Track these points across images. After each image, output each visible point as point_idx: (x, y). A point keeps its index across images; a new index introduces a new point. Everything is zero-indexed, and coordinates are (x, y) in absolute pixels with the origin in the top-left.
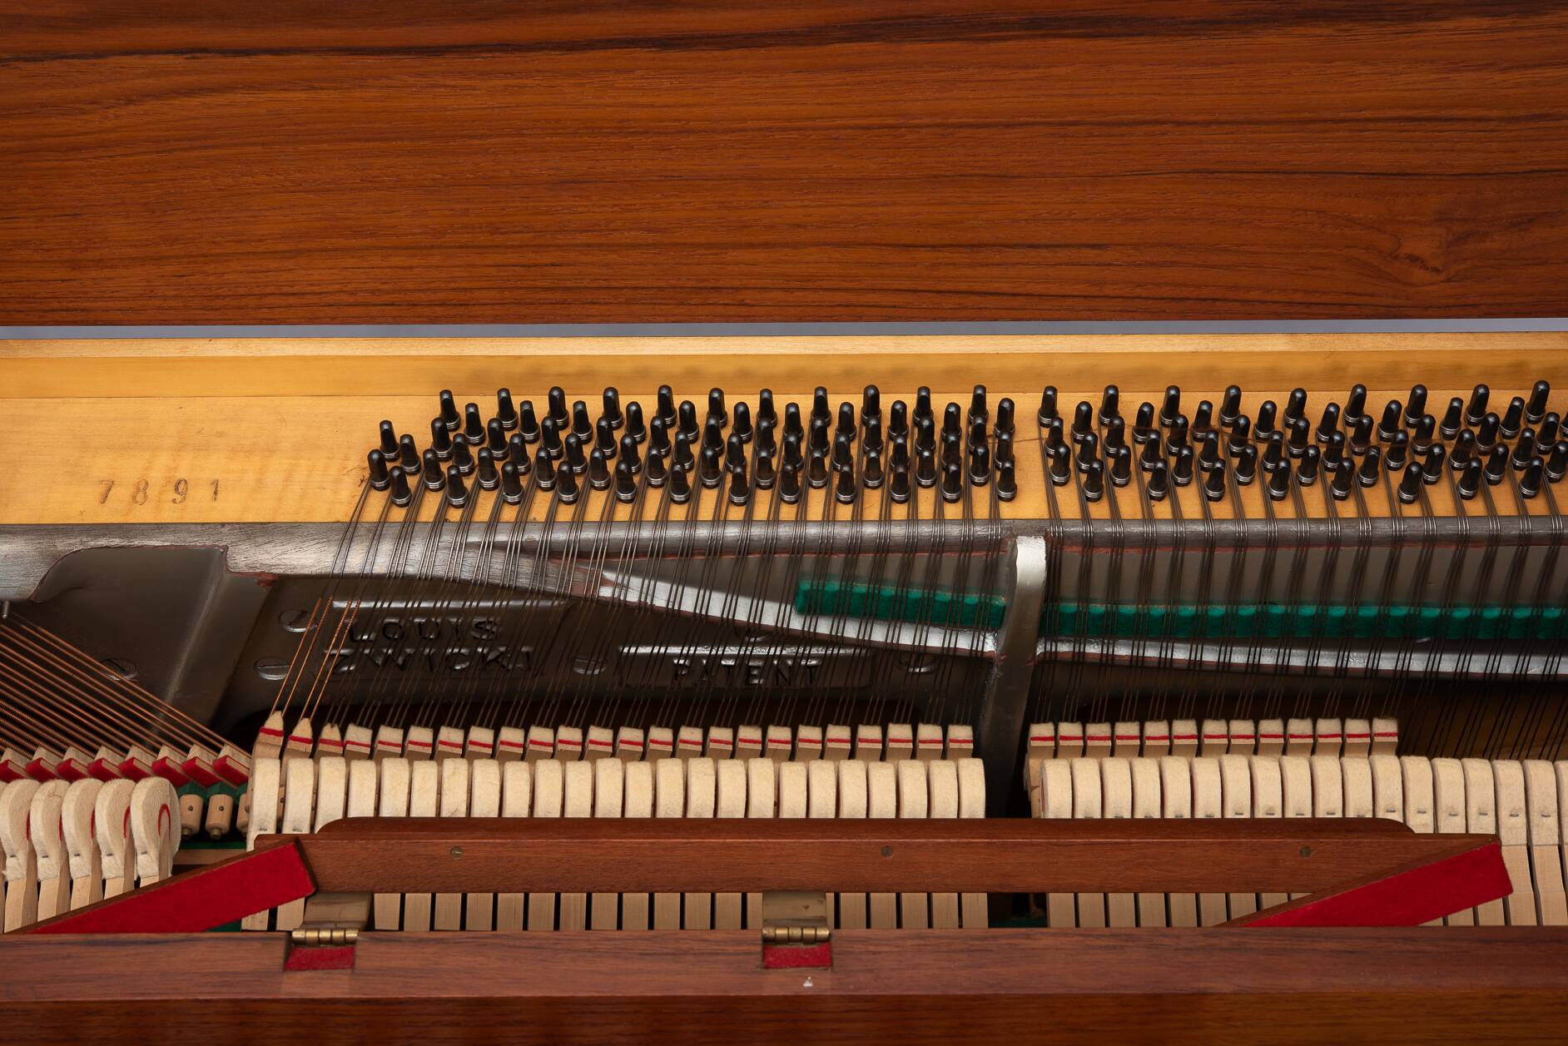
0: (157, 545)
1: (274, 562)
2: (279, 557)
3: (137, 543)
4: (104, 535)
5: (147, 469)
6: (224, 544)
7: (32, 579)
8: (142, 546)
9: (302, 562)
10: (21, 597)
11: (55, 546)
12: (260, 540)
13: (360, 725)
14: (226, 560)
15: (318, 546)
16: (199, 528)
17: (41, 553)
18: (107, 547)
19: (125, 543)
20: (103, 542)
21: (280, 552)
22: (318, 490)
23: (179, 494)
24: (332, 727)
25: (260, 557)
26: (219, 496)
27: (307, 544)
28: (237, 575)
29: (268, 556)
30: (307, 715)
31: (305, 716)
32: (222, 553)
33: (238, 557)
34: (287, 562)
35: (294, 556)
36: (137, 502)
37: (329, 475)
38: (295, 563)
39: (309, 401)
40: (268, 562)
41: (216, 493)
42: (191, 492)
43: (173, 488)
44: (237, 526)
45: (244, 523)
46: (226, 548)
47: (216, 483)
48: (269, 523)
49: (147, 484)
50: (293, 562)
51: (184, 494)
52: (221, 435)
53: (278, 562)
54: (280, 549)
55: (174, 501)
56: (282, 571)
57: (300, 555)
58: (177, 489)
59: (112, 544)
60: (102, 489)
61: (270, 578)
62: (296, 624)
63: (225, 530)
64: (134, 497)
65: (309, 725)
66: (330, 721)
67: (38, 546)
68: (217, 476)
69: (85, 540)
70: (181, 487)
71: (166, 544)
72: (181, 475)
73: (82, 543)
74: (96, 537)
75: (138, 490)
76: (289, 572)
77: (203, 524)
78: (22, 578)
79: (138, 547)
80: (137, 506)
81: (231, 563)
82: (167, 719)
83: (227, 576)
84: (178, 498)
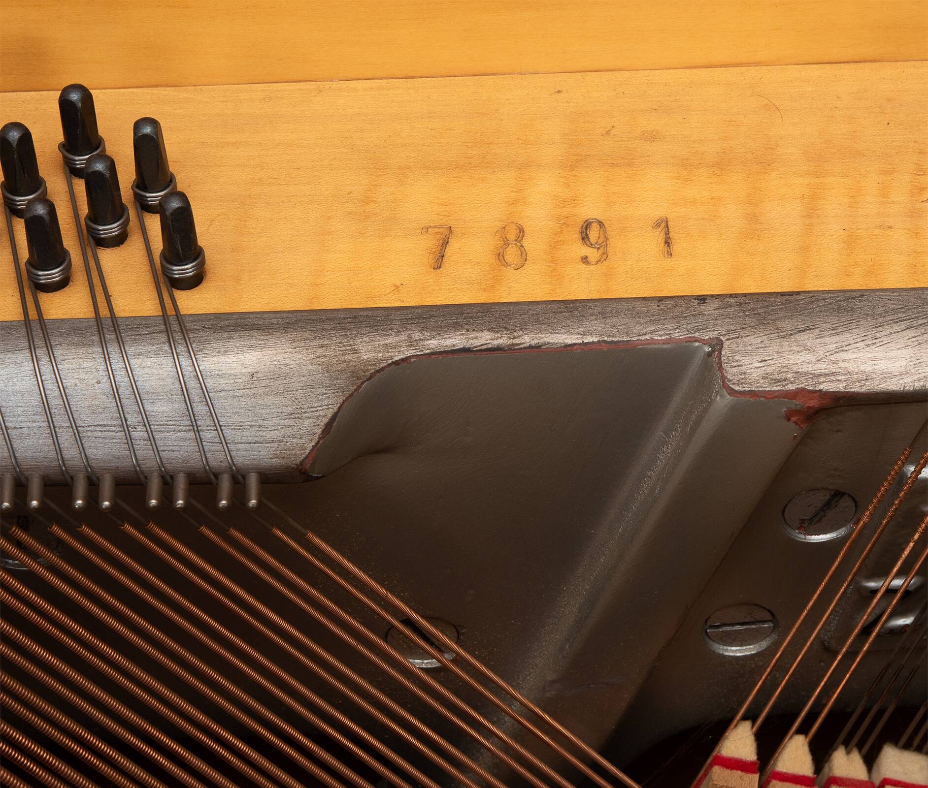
0: (569, 342)
1: (822, 367)
2: (832, 358)
3: (527, 339)
4: (456, 326)
5: (515, 203)
6: (712, 335)
7: (307, 422)
8: (538, 347)
9: (882, 366)
10: (283, 462)
11: (355, 351)
12: (786, 325)
13: (907, 747)
14: (720, 368)
15: (911, 333)
16: (654, 306)
17: (327, 368)
18: (465, 350)
19: (503, 340)
20: (455, 340)
21: (832, 347)
22: (877, 231)
23: (591, 245)
24: (848, 753)
25: (793, 359)
26: (675, 248)
27: (887, 330)
28: (747, 398)
29: (809, 357)
30: (803, 730)
31: (799, 731)
32: (709, 354)
33: (746, 360)
34: (851, 366)
35: (866, 354)
36: (507, 265)
37: (893, 203)
38: (868, 368)
39: (816, 71)
40: (810, 368)
41: (668, 242)
42: (616, 244)
43: (577, 236)
44: (732, 300)
45: (745, 295)
46: (717, 345)
47: (664, 225)
48: (798, 293)
49: (521, 230)
50: (862, 368)
51: (603, 246)
52: (652, 137)
53: (833, 368)
54: (832, 342)
55: (585, 260)
56: (840, 387)
57: (877, 352)
58: (585, 238)
59: (477, 343)
60: (429, 242)
61: (814, 403)
62: (814, 524)
63: (709, 308)
64: (500, 256)
65: (806, 749)
66: (846, 744)
67: (320, 351)
68: (660, 213)
69: (416, 336)
70: (594, 234)
71: (589, 339)
72: (589, 210)
73: (411, 343)
74: (441, 329)
75: (506, 243)
76: (856, 388)
77: (661, 299)
78: (287, 422)
79: (530, 347)
80: (510, 271)
81: (731, 373)
82: (522, 735)
83: (722, 402)
84: (593, 254)
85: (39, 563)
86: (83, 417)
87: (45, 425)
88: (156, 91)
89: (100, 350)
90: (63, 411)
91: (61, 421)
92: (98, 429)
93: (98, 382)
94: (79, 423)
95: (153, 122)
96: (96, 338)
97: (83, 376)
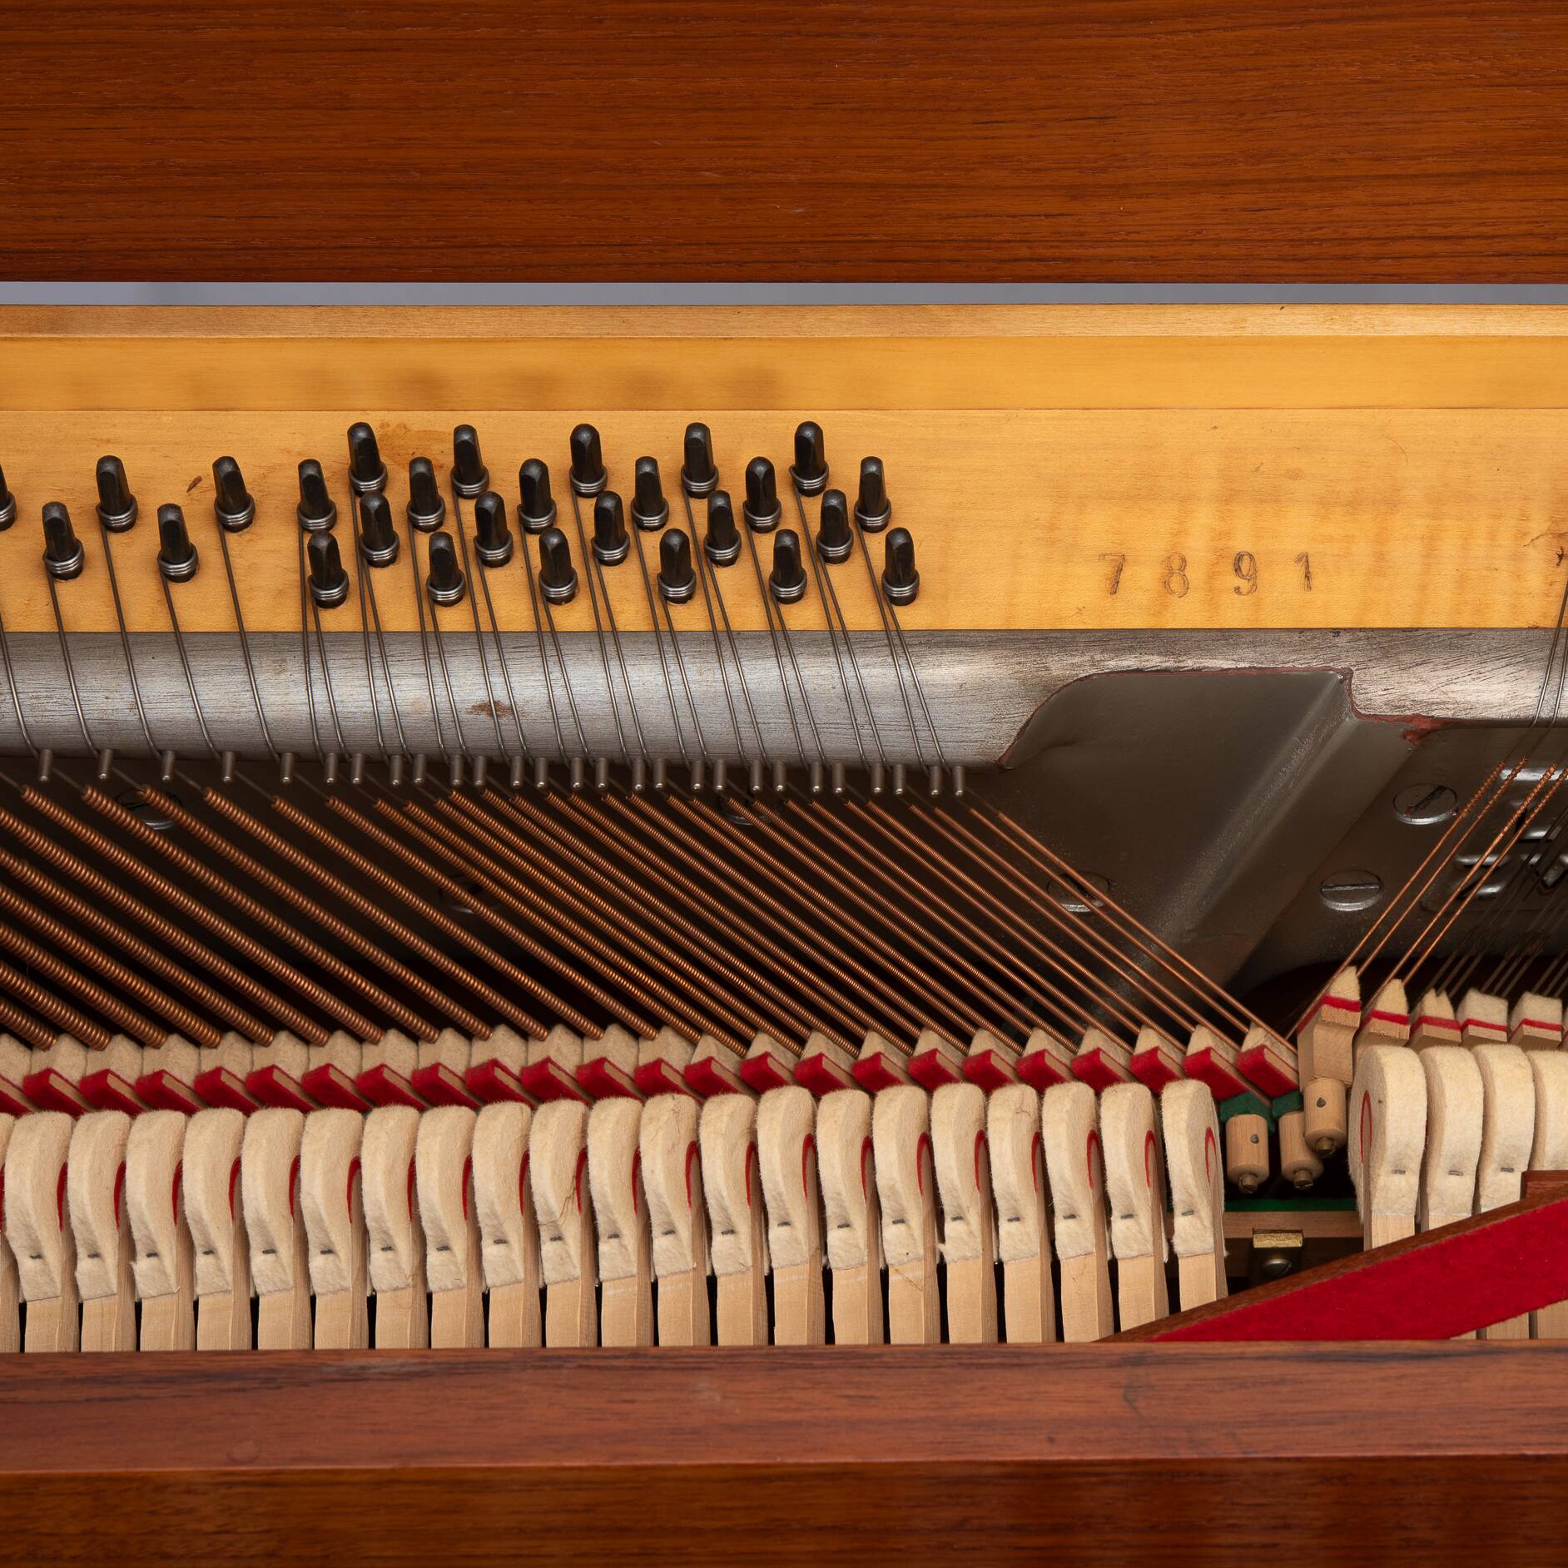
0: (1225, 667)
1: (1435, 697)
2: (1443, 689)
3: (1190, 663)
4: (1131, 650)
5: (1178, 534)
6: (1344, 665)
7: (1005, 726)
8: (1199, 670)
9: (1485, 697)
10: (984, 758)
11: (1047, 669)
12: (1406, 658)
13: (1489, 992)
14: (1350, 694)
15: (1510, 669)
16: (1296, 637)
17: (1023, 681)
18: (1138, 671)
19: (1169, 663)
20: (1130, 662)
21: (1444, 679)
22: (1485, 573)
23: (1243, 577)
24: (1438, 995)
25: (1411, 689)
26: (1314, 582)
27: (1490, 666)
28: (1371, 720)
29: (1425, 687)
30: (1400, 975)
31: (1397, 976)
32: (1341, 681)
33: (1372, 688)
34: (1459, 697)
35: (1472, 687)
36: (1172, 592)
37: (1500, 546)
38: (1472, 698)
39: (1438, 416)
40: (1425, 697)
41: (1308, 576)
42: (1264, 576)
43: (1231, 568)
44: (1361, 634)
45: (1373, 630)
46: (1348, 674)
47: (1304, 560)
48: (1417, 629)
49: (1184, 560)
50: (1468, 698)
51: (1252, 577)
52: (1295, 475)
53: (1443, 698)
54: (1443, 675)
55: (1237, 590)
56: (1449, 714)
57: (1481, 685)
58: (1238, 570)
59: (1148, 665)
60: (1105, 569)
61: (1426, 726)
62: (1420, 809)
63: (1342, 640)
64: (1166, 584)
65: (1402, 991)
66: (1437, 988)
67: (1018, 667)
68: (1301, 548)
69: (1098, 657)
70: (1245, 565)
71: (1242, 665)
72: (1241, 544)
73: (1093, 663)
74: (1119, 652)
75: (1171, 573)
76: (1462, 715)
77: (1302, 631)
78: (992, 726)
79: (1193, 670)
80: (1175, 598)
81: (1359, 699)
82: (1159, 972)
83: (1350, 721)
84: (1244, 585)
85: (761, 820)
86: (820, 716)
87: (789, 721)
88: (866, 413)
89: (835, 660)
90: (804, 711)
91: (801, 718)
92: (832, 726)
93: (834, 688)
94: (817, 721)
95: (878, 462)
96: (831, 649)
97: (820, 682)
